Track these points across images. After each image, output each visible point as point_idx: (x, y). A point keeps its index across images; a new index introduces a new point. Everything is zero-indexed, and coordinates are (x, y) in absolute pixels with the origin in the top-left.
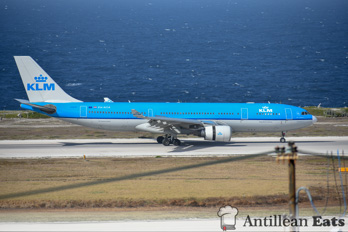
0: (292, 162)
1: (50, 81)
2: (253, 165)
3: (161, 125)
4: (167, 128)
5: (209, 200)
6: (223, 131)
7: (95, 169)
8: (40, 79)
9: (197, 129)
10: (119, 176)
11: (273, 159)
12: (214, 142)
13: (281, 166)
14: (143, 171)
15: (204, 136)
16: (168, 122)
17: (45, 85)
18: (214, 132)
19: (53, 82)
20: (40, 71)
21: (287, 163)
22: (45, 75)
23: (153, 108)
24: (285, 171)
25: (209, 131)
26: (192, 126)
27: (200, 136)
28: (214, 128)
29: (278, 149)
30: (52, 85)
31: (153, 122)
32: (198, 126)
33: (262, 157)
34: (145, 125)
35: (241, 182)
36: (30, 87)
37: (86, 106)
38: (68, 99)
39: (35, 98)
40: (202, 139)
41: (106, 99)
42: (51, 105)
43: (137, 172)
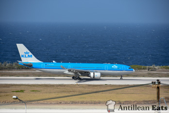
0: (158, 88)
1: (30, 54)
2: (143, 88)
3: (73, 72)
4: (76, 73)
5: (125, 102)
6: (98, 75)
7: (81, 89)
8: (26, 53)
9: (87, 74)
10: (91, 92)
11: (151, 86)
12: (94, 79)
13: (154, 89)
14: (100, 90)
15: (90, 77)
16: (76, 71)
17: (28, 55)
18: (94, 75)
19: (32, 54)
20: (27, 50)
21: (156, 88)
22: (28, 51)
23: (70, 65)
24: (156, 91)
25: (92, 74)
26: (85, 72)
27: (88, 76)
28: (94, 73)
29: (153, 82)
30: (31, 55)
31: (70, 71)
32: (88, 72)
33: (147, 85)
34: (67, 72)
35: (138, 95)
36: (22, 56)
37: (44, 64)
38: (37, 61)
39: (25, 60)
40: (89, 78)
41: (54, 61)
42: (30, 63)
43: (98, 90)
